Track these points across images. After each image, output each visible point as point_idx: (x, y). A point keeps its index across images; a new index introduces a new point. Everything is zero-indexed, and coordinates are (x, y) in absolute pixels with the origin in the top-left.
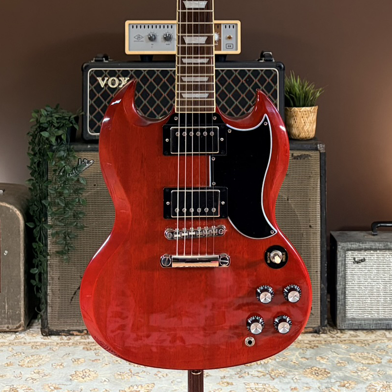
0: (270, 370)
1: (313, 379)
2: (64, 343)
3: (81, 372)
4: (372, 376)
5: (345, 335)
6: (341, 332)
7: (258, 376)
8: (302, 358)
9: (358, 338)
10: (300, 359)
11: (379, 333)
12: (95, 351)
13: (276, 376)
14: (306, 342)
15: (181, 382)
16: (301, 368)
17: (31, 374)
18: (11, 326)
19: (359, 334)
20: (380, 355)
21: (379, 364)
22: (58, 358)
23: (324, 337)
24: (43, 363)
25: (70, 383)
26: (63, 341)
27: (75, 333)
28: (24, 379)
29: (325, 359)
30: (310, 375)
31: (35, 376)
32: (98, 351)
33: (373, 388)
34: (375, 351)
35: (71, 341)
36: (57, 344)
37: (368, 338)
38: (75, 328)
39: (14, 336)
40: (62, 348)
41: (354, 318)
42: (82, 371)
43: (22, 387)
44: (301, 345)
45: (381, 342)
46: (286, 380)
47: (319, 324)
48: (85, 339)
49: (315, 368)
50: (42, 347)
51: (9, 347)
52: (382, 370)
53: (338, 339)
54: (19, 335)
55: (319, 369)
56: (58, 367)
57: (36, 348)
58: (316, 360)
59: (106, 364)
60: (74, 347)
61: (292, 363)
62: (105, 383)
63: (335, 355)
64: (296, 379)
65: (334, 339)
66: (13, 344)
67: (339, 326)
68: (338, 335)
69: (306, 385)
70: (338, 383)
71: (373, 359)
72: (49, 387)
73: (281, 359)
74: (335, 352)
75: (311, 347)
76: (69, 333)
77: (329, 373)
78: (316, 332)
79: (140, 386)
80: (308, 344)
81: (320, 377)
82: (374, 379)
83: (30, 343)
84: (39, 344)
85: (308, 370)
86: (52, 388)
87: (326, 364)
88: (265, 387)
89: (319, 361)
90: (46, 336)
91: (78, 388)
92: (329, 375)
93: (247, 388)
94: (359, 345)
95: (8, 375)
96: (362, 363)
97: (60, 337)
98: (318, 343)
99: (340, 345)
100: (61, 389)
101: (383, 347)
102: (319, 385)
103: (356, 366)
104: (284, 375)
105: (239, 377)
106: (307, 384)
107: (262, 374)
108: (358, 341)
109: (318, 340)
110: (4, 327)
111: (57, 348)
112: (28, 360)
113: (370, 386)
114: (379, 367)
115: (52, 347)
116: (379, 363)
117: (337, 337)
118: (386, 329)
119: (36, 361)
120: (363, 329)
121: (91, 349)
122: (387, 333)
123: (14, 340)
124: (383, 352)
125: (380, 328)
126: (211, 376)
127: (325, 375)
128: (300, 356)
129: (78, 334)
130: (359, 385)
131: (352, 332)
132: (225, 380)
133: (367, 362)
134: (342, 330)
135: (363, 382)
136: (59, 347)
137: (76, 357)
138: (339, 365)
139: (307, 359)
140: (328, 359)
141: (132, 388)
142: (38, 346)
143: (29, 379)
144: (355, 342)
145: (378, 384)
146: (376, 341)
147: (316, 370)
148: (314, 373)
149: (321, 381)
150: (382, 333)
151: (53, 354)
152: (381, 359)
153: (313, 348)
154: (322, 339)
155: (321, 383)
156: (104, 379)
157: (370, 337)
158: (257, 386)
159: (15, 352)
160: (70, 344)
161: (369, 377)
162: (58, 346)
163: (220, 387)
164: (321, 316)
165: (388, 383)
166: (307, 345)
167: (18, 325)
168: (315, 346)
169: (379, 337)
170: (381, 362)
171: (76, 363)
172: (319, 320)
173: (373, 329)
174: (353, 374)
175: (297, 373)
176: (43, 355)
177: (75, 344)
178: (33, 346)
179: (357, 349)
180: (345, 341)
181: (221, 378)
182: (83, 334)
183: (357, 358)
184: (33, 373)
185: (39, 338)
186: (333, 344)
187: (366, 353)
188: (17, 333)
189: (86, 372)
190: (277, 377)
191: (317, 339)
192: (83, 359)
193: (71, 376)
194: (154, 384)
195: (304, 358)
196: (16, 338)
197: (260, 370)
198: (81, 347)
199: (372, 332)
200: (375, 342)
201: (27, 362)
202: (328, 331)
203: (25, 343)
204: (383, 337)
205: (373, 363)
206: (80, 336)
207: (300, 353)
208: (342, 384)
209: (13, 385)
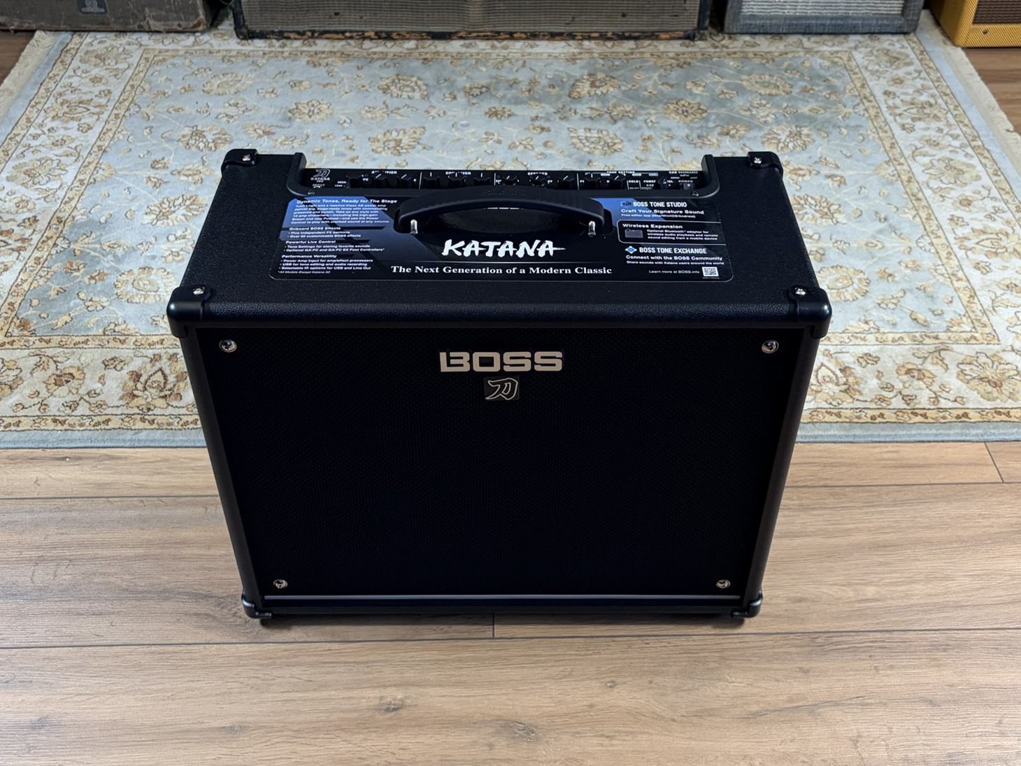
0: (610, 105)
1: (678, 122)
2: (276, 52)
3: (305, 105)
4: (773, 116)
5: (736, 43)
6: (730, 38)
7: (590, 118)
8: (663, 84)
9: (756, 49)
10: (660, 87)
11: (792, 39)
12: (327, 68)
13: (620, 116)
14: (671, 55)
15: (467, 125)
16: (660, 102)
17: (224, 107)
18: (184, 24)
19: (758, 42)
20: (790, 79)
21: (787, 96)
22: (268, 80)
23: (701, 46)
24: (244, 88)
25: (288, 124)
26: (273, 49)
27: (292, 35)
28: (213, 116)
29: (700, 86)
30: (673, 115)
31: (232, 111)
32: (332, 68)
33: (774, 138)
34: (783, 72)
35: (286, 49)
36: (264, 54)
37: (773, 49)
38: (290, 28)
39: (192, 39)
40: (272, 61)
41: (755, 15)
42: (308, 104)
43: (211, 130)
44: (662, 61)
45: (793, 57)
46: (635, 124)
47: (696, 25)
48: (310, 46)
49: (683, 102)
50: (239, 60)
51: (185, 58)
52: (792, 107)
53: (725, 50)
54: (201, 38)
55: (689, 104)
56: (268, 96)
57: (229, 61)
58: (685, 87)
59: (346, 93)
60: (293, 60)
61: (646, 93)
62: (345, 125)
63: (717, 78)
64: (651, 121)
65: (718, 50)
66: (192, 54)
67: (728, 28)
68: (723, 42)
69: (666, 133)
70: (719, 129)
71: (778, 87)
72: (255, 130)
73: (630, 86)
74: (716, 74)
75: (678, 65)
76: (281, 35)
77: (706, 111)
78: (690, 37)
79: (401, 132)
80: (673, 58)
81: (690, 118)
82: (777, 122)
83: (219, 51)
84: (234, 53)
85: (671, 107)
86: (260, 132)
87: (701, 96)
88: (600, 135)
89: (691, 90)
90: (245, 38)
91: (302, 133)
92: (704, 115)
93: (572, 137)
94: (757, 61)
95: (187, 109)
96: (760, 94)
97: (268, 41)
98: (690, 58)
99: (726, 61)
100: (274, 134)
101: (795, 65)
102: (687, 131)
103: (750, 99)
104: (633, 114)
105: (560, 118)
106: (669, 130)
107: (598, 113)
108: (755, 55)
109: (691, 52)
110: (173, 25)
111: (264, 61)
112: (219, 82)
113: (770, 134)
114: (788, 100)
115: (255, 59)
116: (787, 93)
117: (723, 46)
118: (804, 34)
119: (231, 83)
120: (765, 33)
121: (320, 65)
122: (805, 39)
123: (193, 45)
124: (795, 74)
125: (795, 31)
126: (516, 115)
127: (698, 116)
128: (660, 80)
129: (297, 36)
130: (751, 132)
131: (747, 38)
132: (537, 123)
133: (768, 91)
134: (732, 35)
135: (758, 126)
136: (268, 60)
137: (296, 77)
138: (722, 96)
139: (672, 86)
140: (704, 87)
141: (388, 134)
142: (234, 57)
143: (221, 116)
144: (751, 55)
145: (783, 130)
146: (786, 53)
147: (684, 106)
148: (680, 112)
149: (691, 125)
150: (796, 40)
151: (258, 73)
152: (792, 87)
153: (682, 67)
154: (697, 50)
155: (691, 129)
156: (343, 118)
157: (777, 48)
158: (588, 135)
159: (196, 68)
160: (286, 54)
161: (769, 119)
162: (266, 57)
163: (530, 135)
164: (700, 13)
165: (798, 129)
166: (673, 61)
167: (196, 22)
168: (685, 63)
169: (791, 47)
170: (791, 92)
171: (296, 88)
172: (696, 20)
173: (782, 33)
174: (743, 113)
175: (653, 112)
176: (242, 73)
177: (294, 56)
178: (224, 57)
179: (753, 69)
180: (735, 53)
181: (532, 120)
182: (305, 37)
183: (753, 85)
184: (227, 105)
185: (234, 44)
186: (714, 60)
187: (767, 77)
188: (198, 34)
189: (313, 105)
190: (621, 119)
191: (690, 49)
192: (307, 83)
193: (290, 111)
194: (424, 128)
195: (667, 84)
196: (195, 43)
197: (594, 105)
198: (304, 60)
199: (781, 39)
200: (784, 56)
201: (216, 86)
202: (708, 36)
203: (210, 52)
204: (798, 47)
205: (778, 93)
206: (301, 41)
207: (660, 76)
208: (725, 130)
209: (196, 126)
